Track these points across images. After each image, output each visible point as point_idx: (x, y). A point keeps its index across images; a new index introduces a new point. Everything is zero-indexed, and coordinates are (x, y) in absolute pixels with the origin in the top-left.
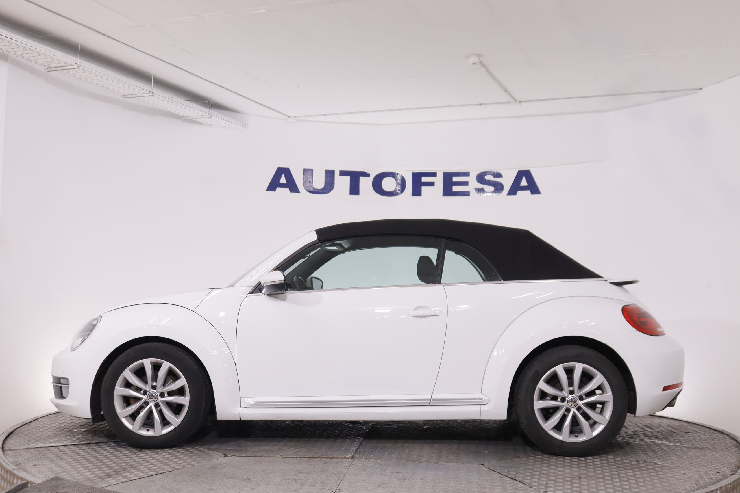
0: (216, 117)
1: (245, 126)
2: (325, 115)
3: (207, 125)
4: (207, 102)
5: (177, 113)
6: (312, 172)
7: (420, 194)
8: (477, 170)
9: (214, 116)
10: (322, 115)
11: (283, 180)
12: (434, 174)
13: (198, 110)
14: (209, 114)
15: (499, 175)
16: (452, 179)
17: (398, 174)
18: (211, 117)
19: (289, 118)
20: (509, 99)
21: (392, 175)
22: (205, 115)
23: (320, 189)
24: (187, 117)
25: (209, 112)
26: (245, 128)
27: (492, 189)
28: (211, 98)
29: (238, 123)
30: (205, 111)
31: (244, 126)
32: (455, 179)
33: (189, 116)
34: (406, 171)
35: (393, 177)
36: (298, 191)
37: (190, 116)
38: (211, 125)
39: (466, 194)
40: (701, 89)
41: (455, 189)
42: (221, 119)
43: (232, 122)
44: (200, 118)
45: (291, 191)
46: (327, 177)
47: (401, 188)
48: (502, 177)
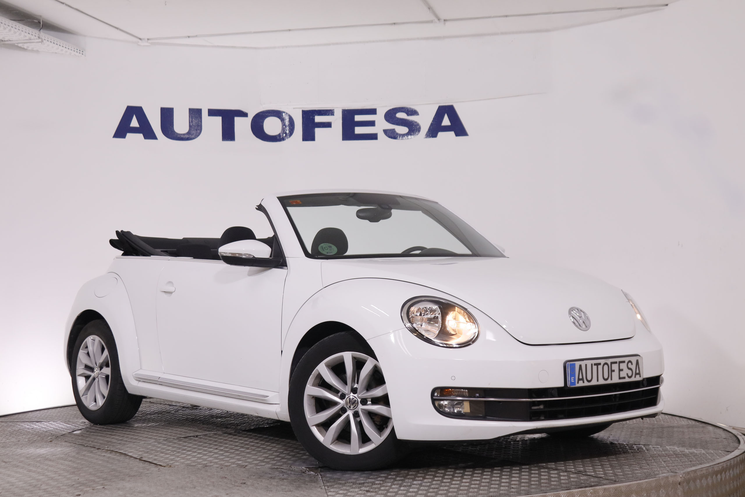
0: (48, 41)
1: (82, 51)
2: (189, 37)
3: (32, 51)
4: (36, 21)
6: (173, 112)
7: (313, 139)
8: (386, 106)
9: (45, 40)
10: (186, 37)
11: (135, 123)
12: (330, 113)
13: (26, 32)
14: (39, 37)
16: (354, 118)
17: (284, 112)
18: (42, 41)
19: (140, 41)
20: (432, 17)
21: (278, 114)
22: (34, 39)
23: (184, 134)
24: (7, 41)
25: (38, 35)
26: (82, 54)
27: (406, 130)
28: (41, 16)
29: (74, 49)
30: (34, 34)
31: (81, 52)
32: (358, 118)
33: (11, 39)
34: (294, 108)
35: (277, 117)
36: (154, 137)
37: (12, 40)
38: (37, 51)
39: (373, 137)
40: (667, 5)
41: (359, 130)
42: (54, 43)
43: (67, 47)
44: (24, 43)
45: (146, 137)
46: (192, 118)
47: (289, 131)
48: (418, 115)
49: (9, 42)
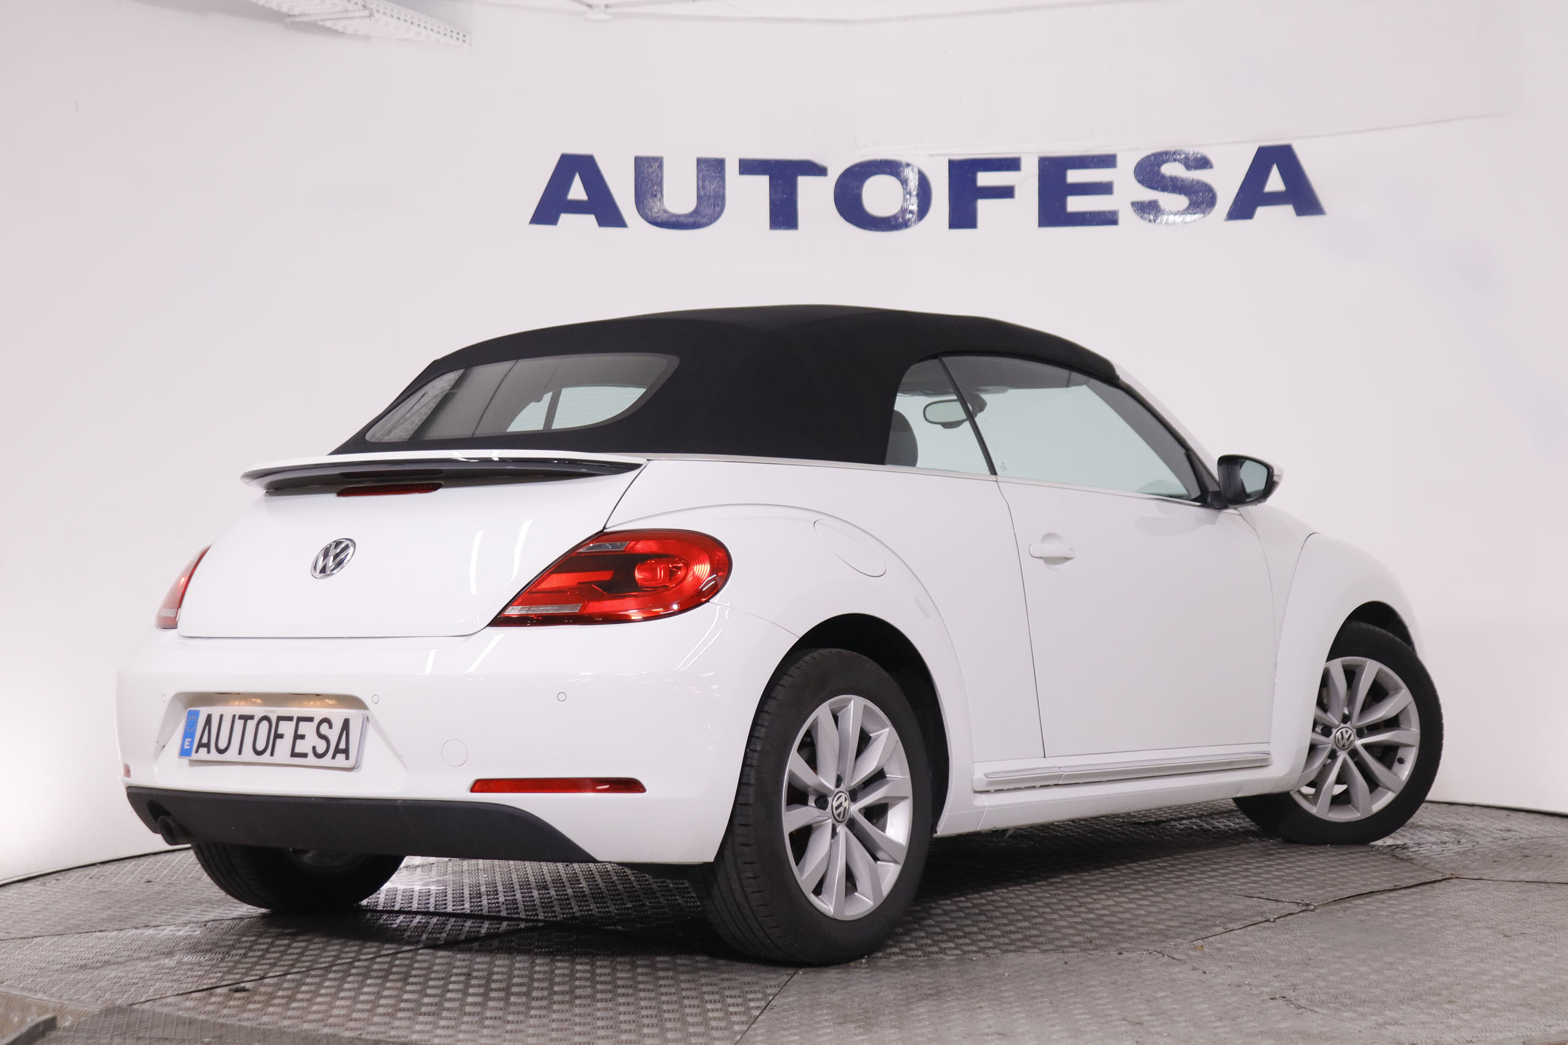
0: (385, 14)
1: (462, 35)
3: (356, 36)
5: (274, 5)
6: (661, 167)
7: (972, 224)
8: (1139, 148)
9: (379, 11)
11: (577, 191)
12: (1012, 164)
14: (365, 7)
15: (1203, 163)
16: (1064, 177)
17: (908, 165)
18: (371, 15)
19: (589, 10)
21: (891, 168)
22: (355, 11)
23: (685, 216)
24: (299, 15)
26: (464, 41)
27: (1182, 201)
29: (445, 29)
31: (461, 37)
32: (1074, 176)
33: (307, 12)
34: (930, 155)
35: (892, 174)
36: (620, 222)
37: (309, 14)
38: (367, 38)
39: (1108, 219)
41: (1075, 204)
42: (398, 18)
43: (429, 27)
44: (335, 19)
45: (602, 222)
46: (704, 181)
47: (918, 206)
48: (1211, 167)
49: (304, 19)
